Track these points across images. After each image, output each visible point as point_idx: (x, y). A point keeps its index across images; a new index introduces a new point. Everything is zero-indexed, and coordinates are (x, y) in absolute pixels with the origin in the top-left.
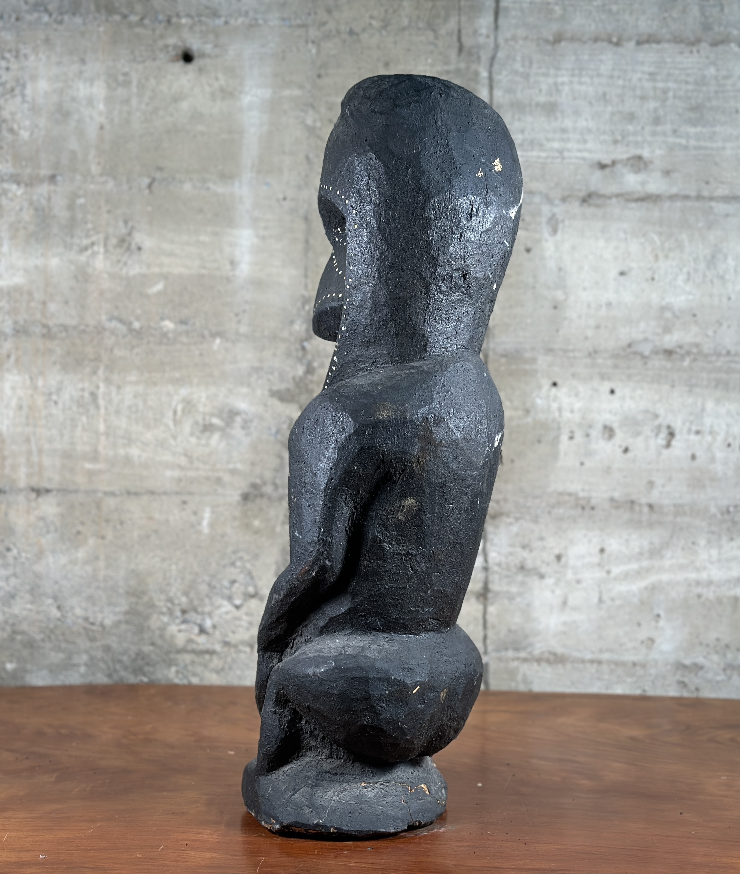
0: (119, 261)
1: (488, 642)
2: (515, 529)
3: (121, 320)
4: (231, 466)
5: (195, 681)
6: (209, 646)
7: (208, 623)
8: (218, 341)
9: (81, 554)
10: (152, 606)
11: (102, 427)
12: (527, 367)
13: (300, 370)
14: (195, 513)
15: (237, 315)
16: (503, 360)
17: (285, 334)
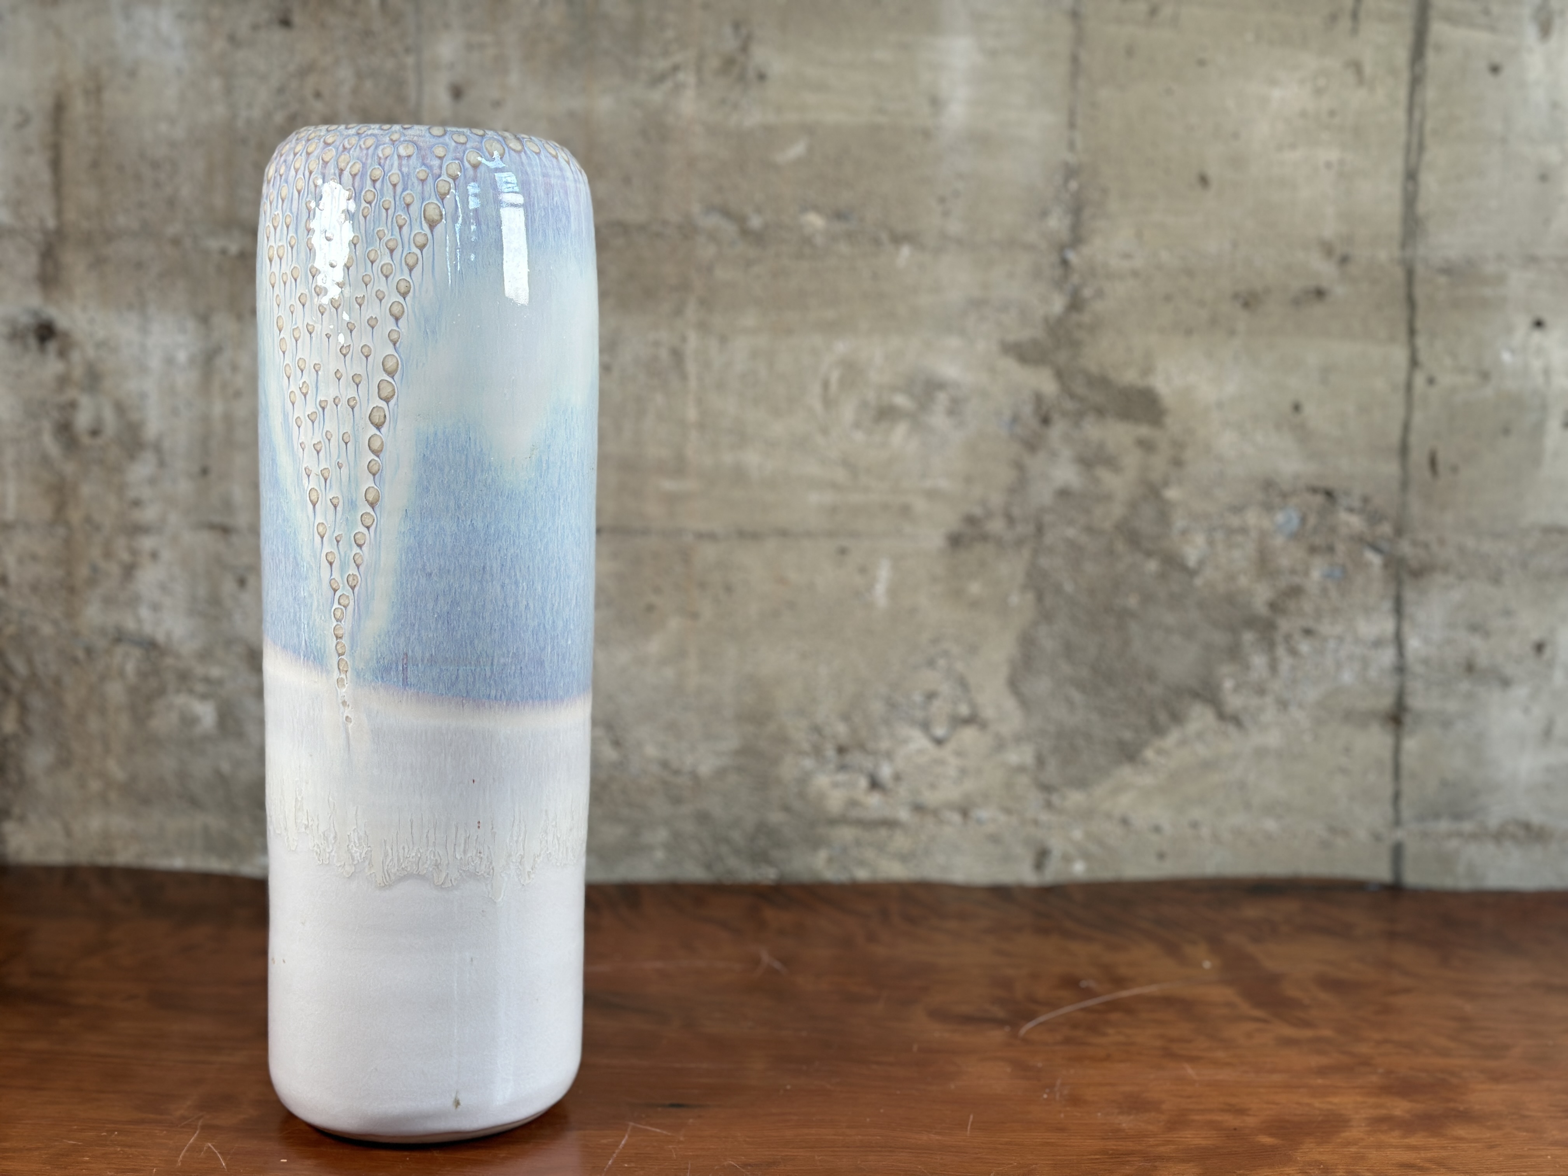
0: (723, 101)
1: (1404, 803)
2: (1456, 595)
3: (726, 213)
4: (928, 484)
5: (862, 875)
6: (888, 813)
7: (886, 772)
8: (906, 251)
9: (654, 646)
10: (782, 739)
11: (692, 414)
12: (1487, 292)
13: (1058, 304)
14: (863, 570)
15: (942, 200)
16: (1442, 280)
17: (1032, 236)
